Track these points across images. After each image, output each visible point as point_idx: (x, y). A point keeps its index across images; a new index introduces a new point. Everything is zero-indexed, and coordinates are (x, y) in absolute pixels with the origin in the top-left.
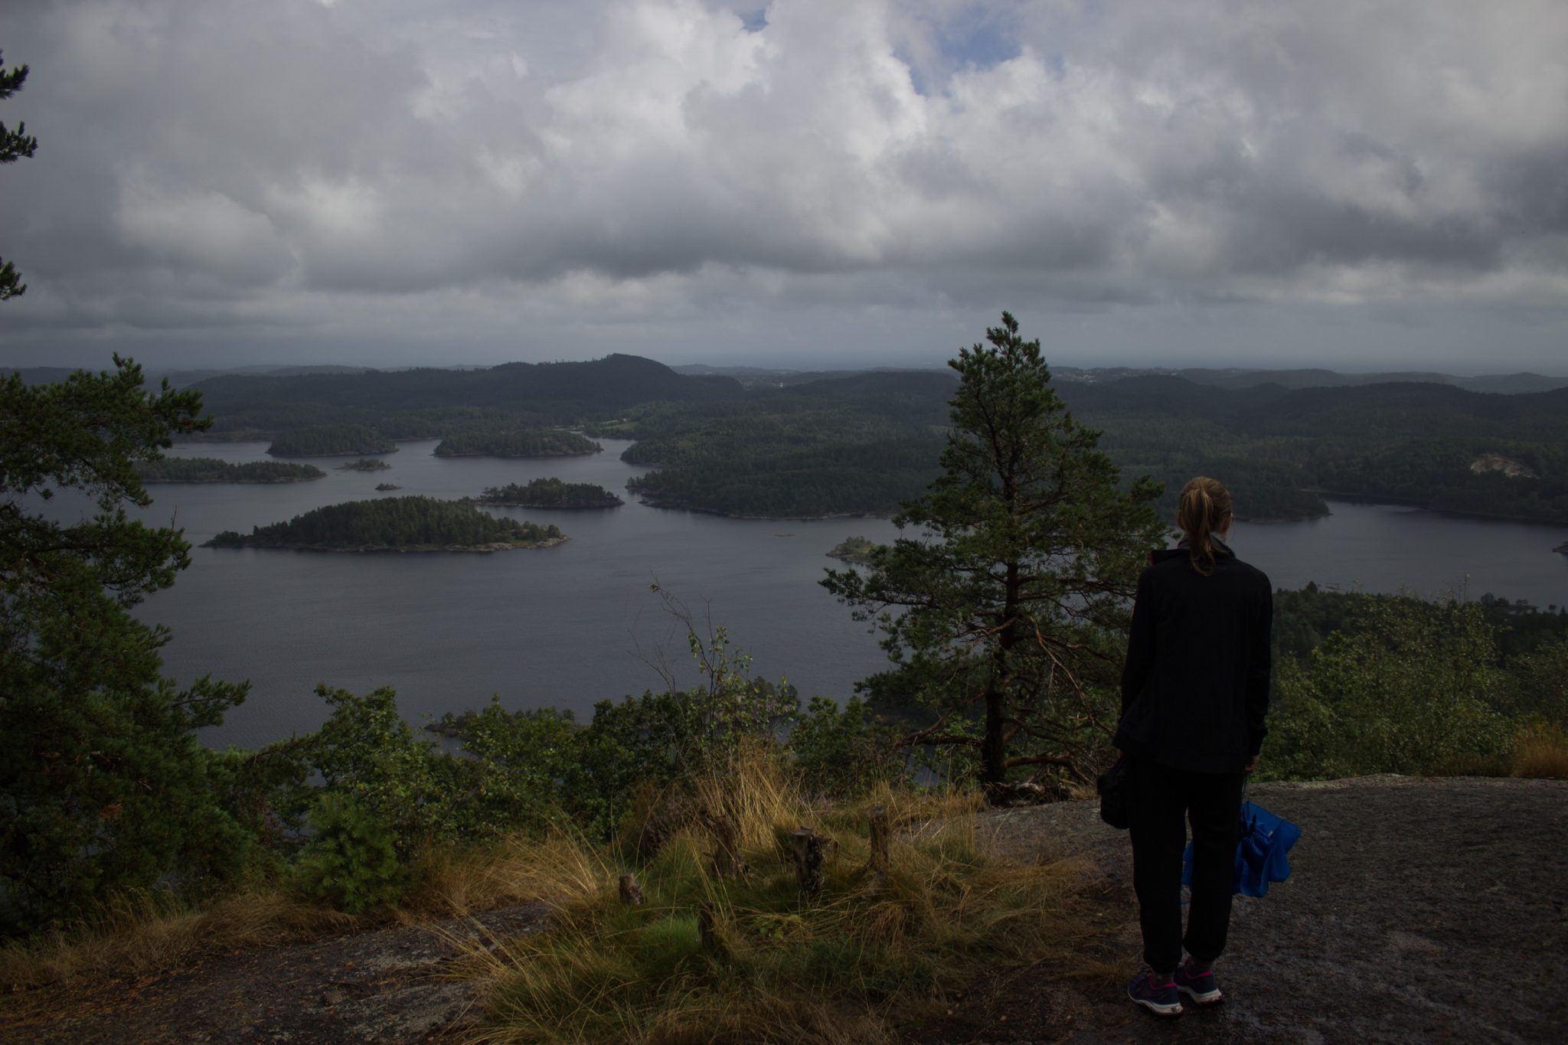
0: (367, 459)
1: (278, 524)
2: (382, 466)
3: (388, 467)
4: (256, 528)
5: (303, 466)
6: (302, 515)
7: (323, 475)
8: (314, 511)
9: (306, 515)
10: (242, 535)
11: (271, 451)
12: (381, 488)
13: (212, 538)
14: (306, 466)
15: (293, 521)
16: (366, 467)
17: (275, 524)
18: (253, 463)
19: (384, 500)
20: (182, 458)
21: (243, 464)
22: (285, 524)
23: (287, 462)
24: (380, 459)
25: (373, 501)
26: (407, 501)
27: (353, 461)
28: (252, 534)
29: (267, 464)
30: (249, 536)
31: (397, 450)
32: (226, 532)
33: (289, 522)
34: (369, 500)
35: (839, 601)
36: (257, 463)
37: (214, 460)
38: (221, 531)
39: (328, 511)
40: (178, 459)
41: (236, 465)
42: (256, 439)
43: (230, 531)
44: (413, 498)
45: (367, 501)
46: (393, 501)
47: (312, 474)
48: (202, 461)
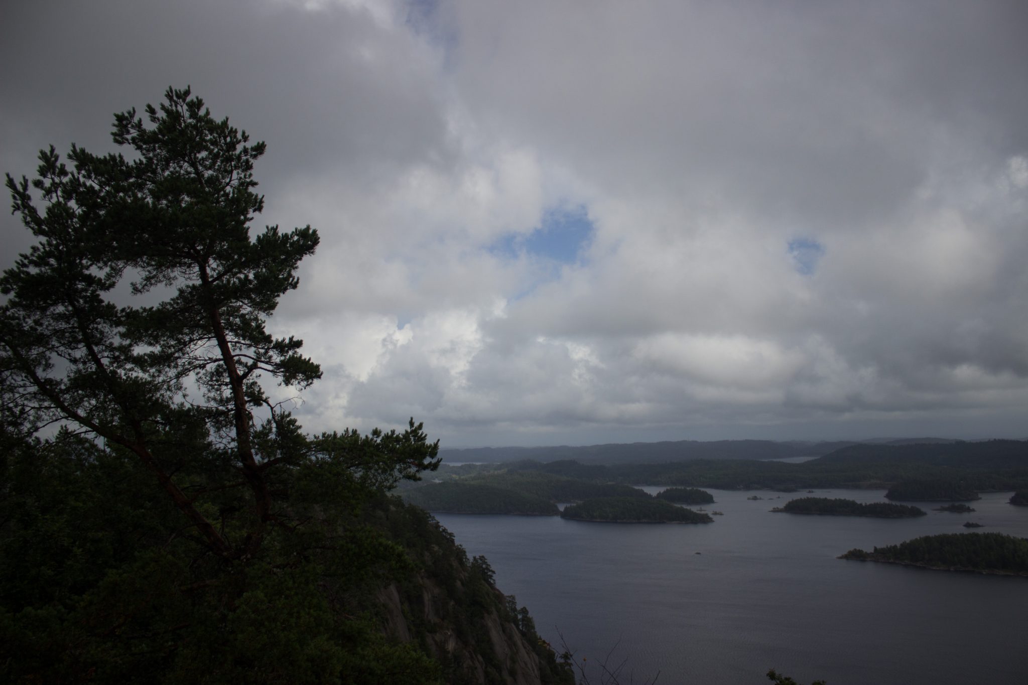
0: (957, 504)
1: (891, 546)
2: (969, 510)
3: (973, 510)
4: (876, 549)
5: (910, 507)
6: (908, 541)
7: (925, 514)
8: (916, 539)
9: (911, 541)
10: (866, 553)
11: (887, 496)
12: (968, 525)
13: (845, 553)
14: (912, 507)
15: (901, 545)
16: (958, 510)
17: (889, 546)
18: (874, 503)
19: (970, 534)
20: (828, 498)
21: (868, 504)
22: (895, 546)
23: (898, 504)
24: (967, 504)
25: (961, 534)
26: (987, 536)
27: (946, 505)
29: (885, 504)
30: (871, 553)
31: (980, 499)
32: (855, 549)
33: (898, 545)
34: (958, 534)
36: (877, 504)
37: (849, 501)
38: (852, 549)
39: (927, 539)
40: (826, 499)
41: (864, 505)
42: (878, 487)
43: (858, 549)
44: (992, 534)
45: (956, 534)
46: (977, 535)
47: (916, 513)
48: (841, 501)
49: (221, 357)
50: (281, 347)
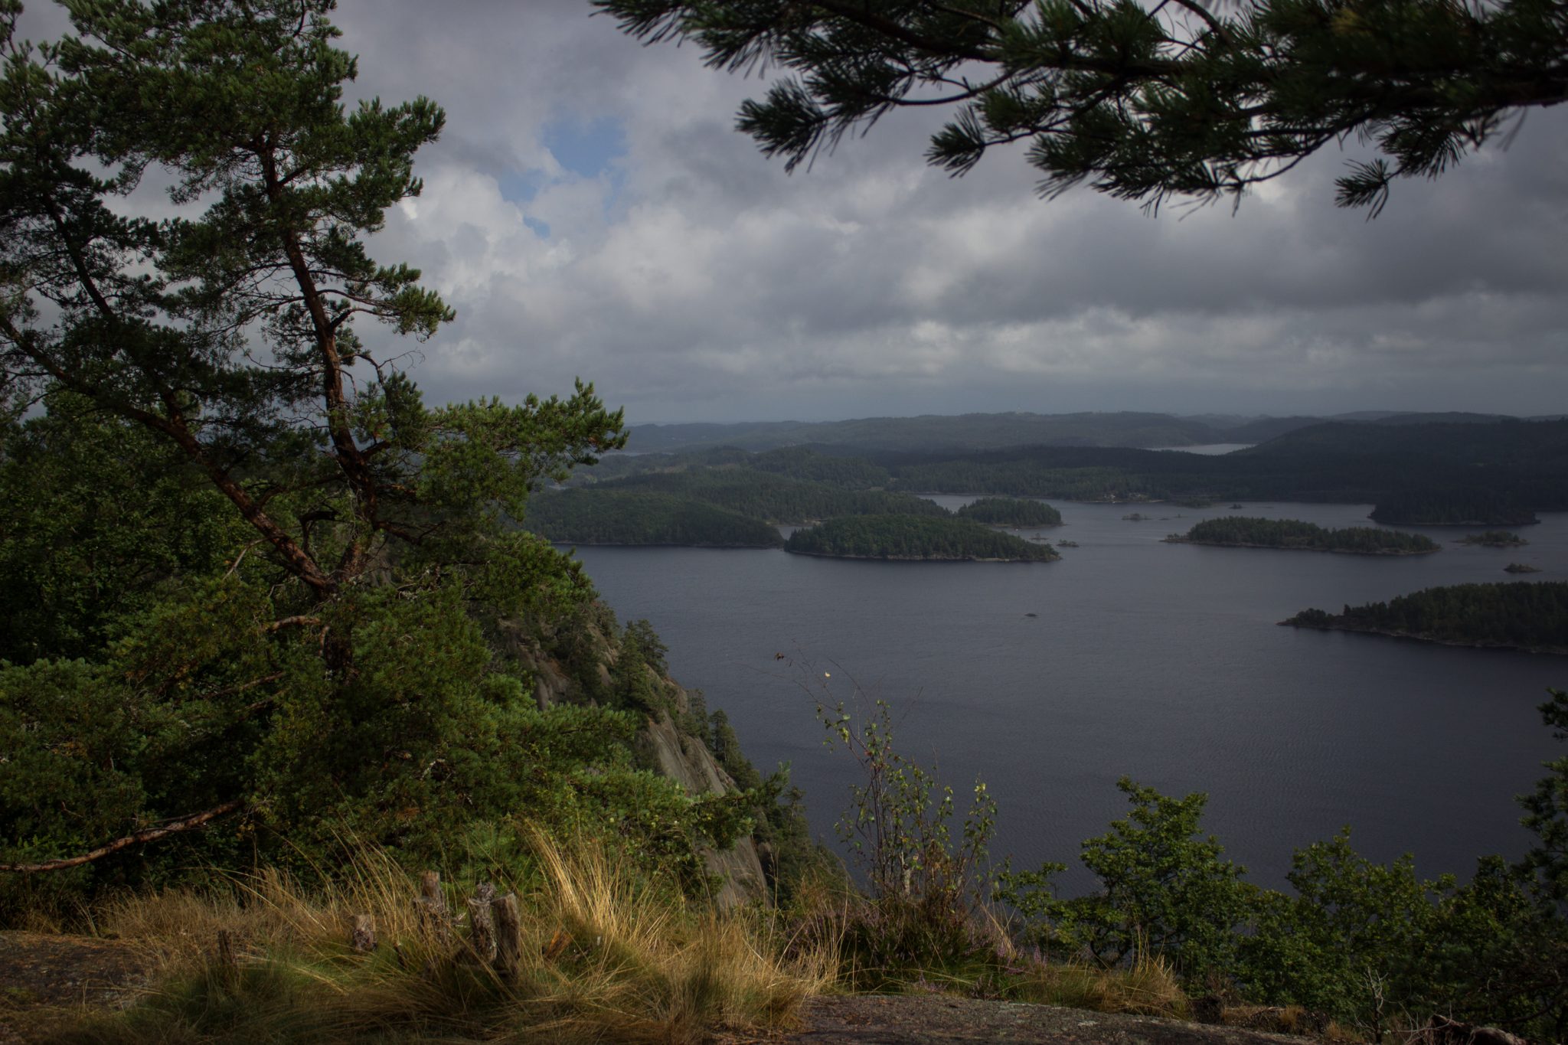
0: (1496, 531)
1: (1374, 604)
2: (1515, 542)
3: (1524, 543)
4: (1347, 608)
5: (1412, 536)
6: (1405, 596)
7: (1437, 549)
8: (1420, 593)
9: (1410, 596)
10: (1330, 615)
11: (1374, 516)
12: (1511, 569)
14: (1417, 537)
15: (1393, 602)
16: (1495, 542)
17: (1370, 605)
18: (1350, 529)
19: (1513, 585)
20: (1268, 519)
21: (1338, 529)
22: (1383, 604)
23: (1392, 530)
24: (1514, 533)
25: (1498, 585)
26: (1545, 588)
27: (1478, 533)
28: (1342, 614)
29: (1368, 531)
30: (1338, 616)
31: (1538, 522)
32: (1311, 610)
33: (1387, 603)
34: (1493, 584)
36: (1355, 529)
37: (1304, 524)
38: (1305, 609)
39: (1439, 594)
40: (1263, 519)
41: (1330, 531)
42: (1358, 500)
43: (1315, 609)
44: (1554, 585)
45: (1490, 585)
46: (1527, 586)
47: (1423, 548)
48: (1290, 523)
49: (301, 294)
50: (387, 280)
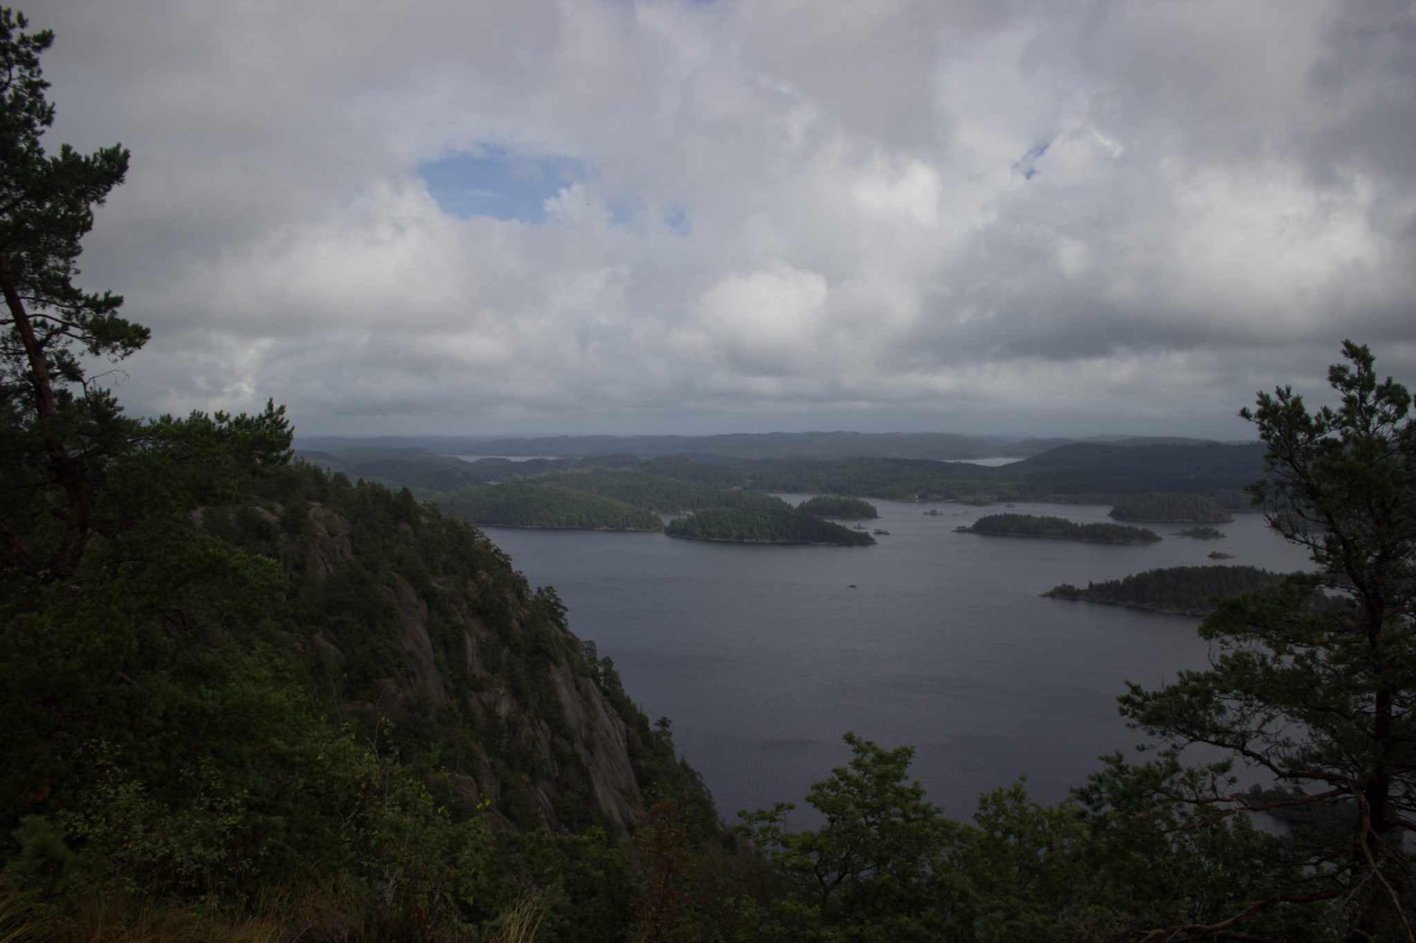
0: (1202, 527)
1: (1111, 582)
2: (1217, 535)
3: (1223, 536)
4: (1091, 585)
5: (1140, 530)
6: (1134, 575)
7: (1159, 539)
8: (1145, 573)
9: (1138, 576)
10: (1078, 590)
11: (1112, 514)
12: (1214, 556)
13: (1050, 588)
14: (1143, 530)
15: (1125, 580)
16: (1203, 535)
17: (1109, 582)
18: (1094, 524)
19: (1215, 568)
20: (1033, 515)
21: (1085, 524)
22: (1117, 582)
23: (1125, 525)
24: (1216, 528)
25: (1203, 567)
26: (1237, 571)
27: (1189, 529)
28: (1087, 589)
29: (1107, 525)
30: (1085, 590)
31: (1232, 521)
32: (1064, 585)
33: (1121, 580)
34: (1200, 566)
35: (1129, 726)
36: (1098, 524)
37: (1060, 520)
38: (1059, 584)
39: (1160, 574)
40: (1029, 516)
41: (1080, 525)
42: (1101, 502)
43: (1067, 584)
44: (1244, 568)
45: (1197, 567)
46: (1223, 569)
47: (1148, 538)
48: (1050, 519)
49: (11, 317)
50: (92, 303)
